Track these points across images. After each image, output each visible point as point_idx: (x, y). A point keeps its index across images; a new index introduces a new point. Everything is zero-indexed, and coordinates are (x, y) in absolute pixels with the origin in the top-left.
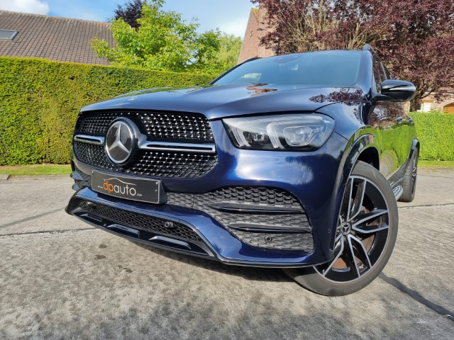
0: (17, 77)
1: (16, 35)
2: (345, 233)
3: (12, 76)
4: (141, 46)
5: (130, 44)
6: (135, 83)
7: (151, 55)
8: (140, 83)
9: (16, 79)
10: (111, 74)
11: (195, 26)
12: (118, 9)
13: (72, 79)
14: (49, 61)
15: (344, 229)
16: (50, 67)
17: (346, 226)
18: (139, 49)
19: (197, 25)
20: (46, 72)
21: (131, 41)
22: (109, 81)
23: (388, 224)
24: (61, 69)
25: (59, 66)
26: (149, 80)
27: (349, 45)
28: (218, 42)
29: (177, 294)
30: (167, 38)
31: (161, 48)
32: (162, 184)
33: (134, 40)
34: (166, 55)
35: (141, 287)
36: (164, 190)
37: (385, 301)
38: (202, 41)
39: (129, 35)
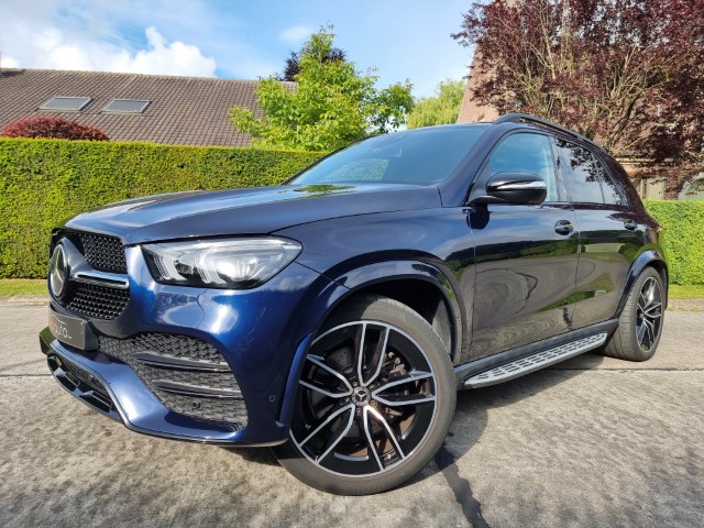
0: (116, 167)
1: (147, 108)
2: (359, 404)
3: (108, 166)
4: (294, 115)
5: (280, 112)
6: (264, 170)
7: (308, 125)
8: (271, 170)
9: (114, 170)
10: (231, 158)
11: (372, 80)
12: (290, 57)
13: (182, 167)
14: (154, 145)
15: (358, 398)
16: (155, 152)
17: (361, 393)
18: (291, 118)
19: (375, 78)
20: (150, 160)
21: (280, 108)
22: (230, 168)
23: (433, 394)
24: (169, 155)
25: (166, 150)
26: (284, 164)
27: (613, 92)
28: (410, 99)
29: (137, 470)
30: (329, 100)
31: (321, 116)
32: (90, 324)
33: (285, 106)
34: (325, 125)
35: (103, 456)
36: (93, 332)
37: (414, 511)
38: (385, 100)
39: (279, 99)
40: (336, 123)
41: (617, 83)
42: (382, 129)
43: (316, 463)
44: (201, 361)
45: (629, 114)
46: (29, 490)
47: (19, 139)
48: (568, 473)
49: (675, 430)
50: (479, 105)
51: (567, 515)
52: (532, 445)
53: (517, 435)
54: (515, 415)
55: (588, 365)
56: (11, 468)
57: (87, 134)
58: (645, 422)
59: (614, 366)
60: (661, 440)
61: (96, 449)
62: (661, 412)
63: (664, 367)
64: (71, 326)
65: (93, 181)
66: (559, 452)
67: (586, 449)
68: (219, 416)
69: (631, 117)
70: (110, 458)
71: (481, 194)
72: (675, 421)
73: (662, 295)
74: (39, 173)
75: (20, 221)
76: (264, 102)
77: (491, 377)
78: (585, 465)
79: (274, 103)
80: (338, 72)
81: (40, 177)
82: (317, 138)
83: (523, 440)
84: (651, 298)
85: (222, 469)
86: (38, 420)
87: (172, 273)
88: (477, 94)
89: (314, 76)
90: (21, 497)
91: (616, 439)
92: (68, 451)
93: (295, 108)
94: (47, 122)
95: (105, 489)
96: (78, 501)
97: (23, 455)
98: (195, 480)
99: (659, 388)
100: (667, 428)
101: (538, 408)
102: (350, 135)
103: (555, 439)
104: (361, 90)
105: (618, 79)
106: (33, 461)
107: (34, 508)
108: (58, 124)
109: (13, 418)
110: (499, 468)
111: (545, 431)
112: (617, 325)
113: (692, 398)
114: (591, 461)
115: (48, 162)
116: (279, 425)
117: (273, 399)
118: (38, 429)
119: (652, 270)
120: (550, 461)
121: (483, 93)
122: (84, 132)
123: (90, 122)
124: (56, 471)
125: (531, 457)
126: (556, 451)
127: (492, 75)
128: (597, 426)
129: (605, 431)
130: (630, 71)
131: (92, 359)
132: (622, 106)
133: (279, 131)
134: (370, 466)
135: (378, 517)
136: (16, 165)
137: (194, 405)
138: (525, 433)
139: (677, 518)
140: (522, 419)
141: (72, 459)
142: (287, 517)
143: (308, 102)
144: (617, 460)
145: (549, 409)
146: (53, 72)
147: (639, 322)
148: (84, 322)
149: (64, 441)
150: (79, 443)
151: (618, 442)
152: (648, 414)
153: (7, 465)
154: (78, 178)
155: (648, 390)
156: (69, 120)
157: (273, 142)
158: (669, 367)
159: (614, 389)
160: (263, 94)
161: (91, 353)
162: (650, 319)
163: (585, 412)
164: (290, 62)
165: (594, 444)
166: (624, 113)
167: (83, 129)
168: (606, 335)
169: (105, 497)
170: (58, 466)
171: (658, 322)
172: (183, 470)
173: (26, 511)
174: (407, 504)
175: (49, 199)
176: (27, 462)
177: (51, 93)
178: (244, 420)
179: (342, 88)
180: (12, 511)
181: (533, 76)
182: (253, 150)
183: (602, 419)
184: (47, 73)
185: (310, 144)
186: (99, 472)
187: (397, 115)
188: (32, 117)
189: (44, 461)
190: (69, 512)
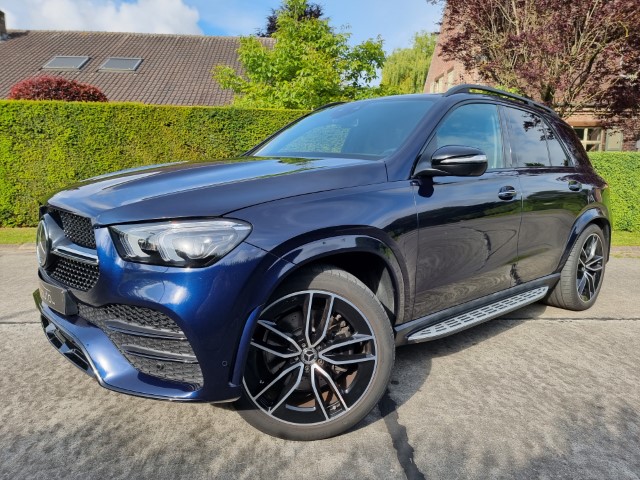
0: (109, 126)
1: (139, 65)
3: (102, 125)
4: (273, 72)
5: (259, 69)
6: (242, 127)
7: (286, 82)
8: (250, 127)
9: (107, 129)
10: (214, 116)
11: (345, 37)
12: (271, 15)
13: (169, 125)
14: (143, 105)
15: (306, 357)
16: (144, 112)
17: (309, 353)
18: (269, 75)
19: (349, 34)
20: (140, 119)
21: (260, 65)
22: (211, 126)
23: (374, 354)
24: (156, 114)
25: (154, 110)
26: (261, 122)
27: (574, 48)
28: (381, 54)
29: (118, 414)
30: (304, 57)
31: (298, 72)
32: (69, 293)
33: (264, 64)
34: (301, 82)
35: (90, 400)
36: (72, 300)
37: (354, 455)
38: (358, 56)
39: (258, 57)
40: (311, 79)
41: (578, 39)
42: (355, 84)
43: (269, 413)
44: (163, 330)
45: (589, 68)
46: (25, 432)
47: (22, 101)
48: (497, 421)
49: (601, 380)
50: (447, 60)
51: (489, 461)
52: (468, 394)
53: (456, 385)
54: (456, 364)
55: (531, 315)
56: (11, 411)
57: (86, 92)
58: (575, 371)
59: (555, 316)
60: (587, 390)
61: (85, 394)
62: (591, 362)
63: (602, 316)
64: (54, 294)
65: (89, 140)
66: (491, 401)
67: (517, 398)
68: (180, 377)
69: (593, 69)
70: (96, 403)
71: (426, 167)
72: (602, 373)
73: (604, 251)
74: (41, 132)
75: (26, 175)
76: (244, 60)
78: (514, 414)
79: (254, 61)
80: (314, 29)
81: (42, 136)
82: (294, 94)
83: (460, 390)
84: (593, 253)
85: (192, 413)
86: (37, 366)
87: (137, 252)
88: (445, 49)
89: (291, 34)
90: (18, 438)
91: (544, 388)
92: (60, 395)
93: (273, 65)
94: (49, 81)
95: (89, 431)
96: (66, 442)
97: (22, 399)
98: (167, 424)
99: (592, 338)
100: (593, 378)
101: (477, 358)
102: (324, 91)
103: (489, 387)
104: (335, 47)
105: (579, 35)
106: (30, 404)
107: (29, 449)
108: (60, 83)
109: (15, 364)
110: (435, 415)
111: (483, 381)
112: (559, 279)
113: (622, 348)
114: (519, 409)
115: (49, 122)
116: (231, 385)
117: (225, 363)
118: (36, 375)
119: (596, 227)
120: (481, 408)
121: (452, 47)
122: (82, 91)
123: (88, 80)
124: (49, 414)
125: (466, 406)
126: (488, 399)
127: (459, 30)
128: (530, 376)
129: (537, 380)
130: (592, 27)
131: (73, 322)
132: (583, 61)
133: (260, 88)
134: (316, 416)
136: (21, 125)
137: (158, 367)
138: (463, 382)
139: (589, 466)
140: (462, 368)
141: (63, 403)
142: (243, 460)
143: (286, 59)
144: (543, 409)
145: (488, 359)
146: (54, 32)
147: (580, 275)
148: (64, 291)
149: (58, 386)
150: (70, 388)
151: (547, 392)
152: (580, 364)
153: (8, 408)
154: (76, 137)
155: (581, 340)
156: (69, 79)
157: (254, 98)
158: (606, 317)
159: (551, 339)
160: (244, 53)
161: (72, 317)
162: (592, 272)
163: (521, 361)
164: (271, 19)
165: (524, 393)
166: (585, 68)
167: (81, 87)
168: (547, 288)
169: (89, 439)
170: (51, 409)
171: (599, 275)
172: (158, 415)
173: (22, 450)
174: (349, 448)
175: (51, 155)
176: (25, 405)
177: (53, 52)
178: (200, 381)
179: (317, 46)
180: (10, 451)
181: (498, 31)
182: (232, 109)
183: (535, 368)
184: (49, 34)
185: (287, 100)
186: (86, 415)
187: (369, 70)
188: (36, 77)
189: (40, 404)
190: (58, 453)
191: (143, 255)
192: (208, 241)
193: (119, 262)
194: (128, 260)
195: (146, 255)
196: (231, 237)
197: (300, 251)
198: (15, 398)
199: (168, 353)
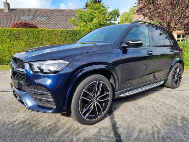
1: (48, 18)
3: (36, 35)
5: (82, 19)
6: (76, 35)
8: (78, 35)
9: (37, 36)
10: (68, 32)
13: (55, 35)
16: (48, 31)
18: (85, 20)
19: (108, 8)
20: (47, 33)
22: (67, 35)
24: (51, 32)
27: (176, 10)
28: (118, 13)
29: (34, 117)
30: (95, 15)
31: (93, 19)
32: (19, 82)
33: (83, 17)
34: (95, 22)
35: (26, 113)
36: (19, 84)
37: (100, 129)
38: (111, 14)
39: (82, 15)
40: (97, 21)
41: (177, 7)
42: (111, 22)
44: (44, 92)
45: (181, 16)
46: (7, 122)
47: (13, 28)
48: (144, 120)
49: (177, 109)
50: (138, 15)
51: (140, 131)
52: (136, 112)
53: (133, 109)
54: (134, 104)
55: (159, 90)
56: (4, 116)
57: (32, 26)
58: (169, 106)
59: (166, 90)
60: (172, 111)
61: (25, 111)
62: (175, 103)
63: (181, 90)
64: (15, 82)
65: (32, 40)
66: (143, 114)
67: (151, 113)
68: (49, 106)
69: (182, 17)
70: (28, 114)
71: (124, 45)
72: (178, 106)
73: (182, 71)
74: (19, 37)
75: (14, 50)
76: (78, 16)
77: (127, 94)
78: (149, 118)
79: (81, 16)
80: (98, 6)
81: (19, 39)
82: (92, 26)
83: (134, 111)
84: (178, 71)
85: (54, 117)
86: (13, 103)
87: (37, 69)
88: (137, 11)
89: (91, 8)
90: (5, 123)
91: (159, 111)
92: (18, 111)
93: (86, 17)
94: (22, 23)
95: (25, 121)
96: (18, 125)
97: (7, 112)
98: (47, 120)
99: (176, 96)
100: (175, 108)
101: (141, 102)
102: (101, 25)
103: (143, 110)
104: (104, 11)
105: (178, 6)
106: (9, 114)
107: (8, 126)
108: (25, 24)
109: (7, 103)
110: (125, 118)
111: (141, 108)
112: (167, 79)
113: (185, 99)
114: (151, 117)
115: (21, 35)
116: (64, 108)
117: (62, 102)
118: (12, 106)
119: (179, 63)
120: (139, 116)
121: (140, 11)
122: (31, 26)
123: (33, 23)
124: (14, 117)
125: (135, 115)
126: (142, 114)
127: (141, 5)
128: (156, 107)
129: (157, 109)
130: (182, 3)
131: (20, 91)
132: (179, 14)
133: (82, 24)
135: (91, 130)
136: (13, 35)
137: (43, 103)
138: (135, 109)
139: (169, 133)
140: (135, 105)
141: (18, 114)
143: (90, 15)
144: (158, 116)
145: (144, 102)
146: (24, 9)
147: (174, 78)
149: (18, 109)
150: (21, 109)
151: (160, 112)
152: (171, 104)
153: (3, 115)
154: (28, 39)
155: (173, 97)
156: (27, 22)
157: (81, 27)
158: (182, 90)
159: (164, 97)
160: (78, 14)
161: (20, 89)
162: (178, 77)
163: (154, 103)
164: (87, 3)
165: (153, 112)
168: (163, 81)
169: (25, 123)
170: (15, 115)
171: (180, 78)
172: (45, 117)
173: (5, 126)
174: (99, 127)
175: (21, 44)
176: (8, 114)
177: (23, 15)
178: (55, 107)
179: (99, 11)
180: (2, 126)
181: (153, 5)
182: (73, 30)
183: (158, 105)
184: (22, 9)
185: (90, 27)
186: (25, 117)
187: (115, 18)
188: (18, 22)
189: (12, 114)
190: (15, 127)
191: (39, 71)
192: (57, 66)
193: (31, 72)
194: (34, 72)
195: (40, 71)
196: (64, 65)
197: (84, 69)
198: (5, 112)
199: (46, 99)
